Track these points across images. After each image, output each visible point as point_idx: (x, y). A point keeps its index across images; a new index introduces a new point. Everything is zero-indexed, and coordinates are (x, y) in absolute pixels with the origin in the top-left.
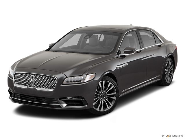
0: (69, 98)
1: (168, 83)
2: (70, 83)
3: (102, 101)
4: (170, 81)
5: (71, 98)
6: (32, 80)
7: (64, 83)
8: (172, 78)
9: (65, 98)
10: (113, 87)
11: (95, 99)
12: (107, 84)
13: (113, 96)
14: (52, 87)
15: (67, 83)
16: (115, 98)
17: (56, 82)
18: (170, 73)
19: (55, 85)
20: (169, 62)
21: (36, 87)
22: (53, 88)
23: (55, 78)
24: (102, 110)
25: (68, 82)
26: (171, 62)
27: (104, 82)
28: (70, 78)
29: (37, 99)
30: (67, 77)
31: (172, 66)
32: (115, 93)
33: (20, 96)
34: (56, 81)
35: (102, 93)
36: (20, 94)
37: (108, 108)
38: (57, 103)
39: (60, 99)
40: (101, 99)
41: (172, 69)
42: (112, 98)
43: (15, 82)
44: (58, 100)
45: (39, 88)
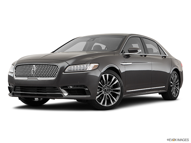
1: (174, 97)
2: (73, 71)
3: (105, 96)
4: (176, 96)
6: (33, 69)
7: (66, 71)
8: (178, 93)
9: (67, 87)
10: (117, 81)
11: (98, 92)
12: (110, 78)
13: (118, 91)
14: (54, 75)
15: (69, 71)
16: (119, 93)
18: (175, 88)
19: (56, 73)
20: (174, 75)
21: (37, 77)
22: (55, 77)
23: (57, 66)
24: (105, 105)
26: (177, 76)
27: (108, 75)
28: (72, 67)
30: (70, 65)
31: (178, 81)
32: (119, 88)
33: (21, 89)
34: (58, 68)
35: (105, 86)
37: (112, 104)
39: (62, 88)
40: (105, 94)
41: (178, 84)
42: (117, 93)
43: (15, 76)
45: (40, 78)
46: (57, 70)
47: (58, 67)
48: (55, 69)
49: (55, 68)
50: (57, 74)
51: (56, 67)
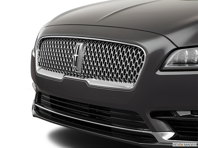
0: (181, 113)
2: (187, 66)
5: (189, 113)
6: (76, 55)
7: (166, 66)
9: (168, 113)
14: (132, 77)
15: (177, 67)
17: (144, 62)
19: (138, 70)
21: (88, 77)
22: (135, 81)
23: (140, 50)
25: (180, 63)
28: (186, 52)
29: (91, 111)
30: (178, 48)
34: (143, 58)
36: (51, 96)
38: (145, 127)
39: (154, 115)
44: (149, 116)
45: (94, 79)
46: (140, 61)
47: (142, 53)
48: (134, 60)
49: (133, 55)
50: (139, 74)
51: (136, 52)
